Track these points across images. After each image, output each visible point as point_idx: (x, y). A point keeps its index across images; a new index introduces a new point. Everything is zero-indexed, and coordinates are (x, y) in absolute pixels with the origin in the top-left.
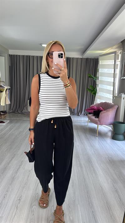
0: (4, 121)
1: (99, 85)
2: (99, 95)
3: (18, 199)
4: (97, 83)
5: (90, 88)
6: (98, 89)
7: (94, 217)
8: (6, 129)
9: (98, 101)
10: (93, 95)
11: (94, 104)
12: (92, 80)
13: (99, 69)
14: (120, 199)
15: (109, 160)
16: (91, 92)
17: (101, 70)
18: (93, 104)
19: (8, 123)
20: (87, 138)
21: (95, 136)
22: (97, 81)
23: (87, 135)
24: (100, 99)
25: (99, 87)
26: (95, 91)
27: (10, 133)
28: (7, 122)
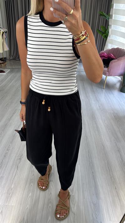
0: (4, 70)
1: (112, 25)
2: (111, 38)
3: (19, 158)
4: (109, 24)
5: (101, 28)
6: (110, 30)
7: (94, 178)
8: (7, 80)
9: (109, 46)
10: (103, 39)
11: (105, 50)
12: (104, 19)
13: (113, 4)
14: (122, 159)
15: (115, 116)
16: (102, 35)
17: (116, 6)
18: (103, 50)
19: (9, 72)
20: (93, 91)
21: (102, 88)
22: (110, 20)
23: (93, 87)
24: (112, 43)
25: (112, 29)
26: (107, 33)
27: (10, 84)
28: (7, 71)
